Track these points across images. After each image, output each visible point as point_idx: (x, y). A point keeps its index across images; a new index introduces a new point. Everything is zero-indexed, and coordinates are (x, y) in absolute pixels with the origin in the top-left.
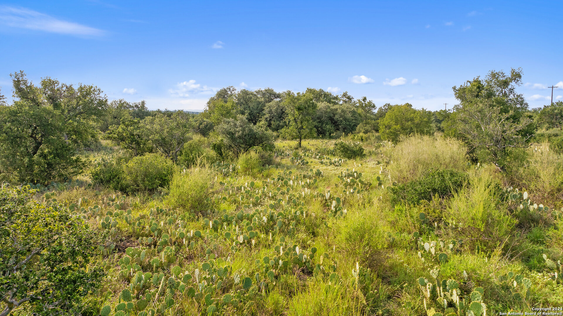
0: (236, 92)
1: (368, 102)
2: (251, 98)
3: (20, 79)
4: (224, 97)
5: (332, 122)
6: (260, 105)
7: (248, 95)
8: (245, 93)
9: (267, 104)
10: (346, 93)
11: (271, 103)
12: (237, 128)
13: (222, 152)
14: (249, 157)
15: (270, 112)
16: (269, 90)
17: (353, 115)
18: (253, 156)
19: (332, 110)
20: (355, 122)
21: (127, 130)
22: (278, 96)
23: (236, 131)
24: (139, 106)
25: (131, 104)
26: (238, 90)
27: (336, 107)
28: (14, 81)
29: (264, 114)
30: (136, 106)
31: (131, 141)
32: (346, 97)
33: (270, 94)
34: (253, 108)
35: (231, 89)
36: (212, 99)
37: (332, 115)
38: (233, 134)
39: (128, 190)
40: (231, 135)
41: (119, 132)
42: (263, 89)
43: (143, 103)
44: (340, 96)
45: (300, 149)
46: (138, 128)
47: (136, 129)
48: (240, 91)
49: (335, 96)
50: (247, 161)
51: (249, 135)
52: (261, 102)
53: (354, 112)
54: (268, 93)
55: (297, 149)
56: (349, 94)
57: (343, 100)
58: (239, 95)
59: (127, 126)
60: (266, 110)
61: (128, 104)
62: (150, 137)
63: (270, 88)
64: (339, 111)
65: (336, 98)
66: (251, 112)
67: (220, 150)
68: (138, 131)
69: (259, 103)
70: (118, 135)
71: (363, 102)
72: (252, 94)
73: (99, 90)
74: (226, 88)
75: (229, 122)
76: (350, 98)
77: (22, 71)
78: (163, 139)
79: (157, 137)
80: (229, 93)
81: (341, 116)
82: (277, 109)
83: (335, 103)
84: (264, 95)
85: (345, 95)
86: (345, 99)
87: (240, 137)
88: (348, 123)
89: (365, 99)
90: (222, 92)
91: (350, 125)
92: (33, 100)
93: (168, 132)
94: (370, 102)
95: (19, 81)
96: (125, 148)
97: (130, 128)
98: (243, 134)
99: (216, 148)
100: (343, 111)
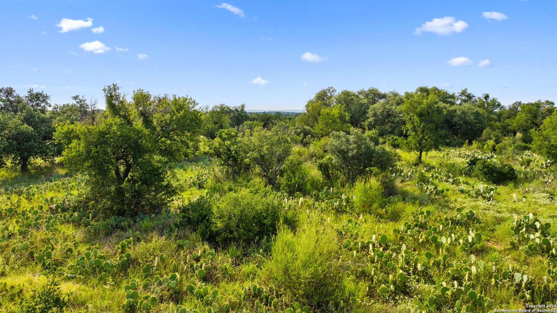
0: (336, 94)
1: (491, 101)
2: (353, 99)
3: (113, 94)
4: (323, 99)
5: (449, 126)
6: (363, 108)
7: (349, 96)
8: (347, 94)
9: (371, 106)
10: (466, 89)
11: (375, 105)
12: (350, 144)
13: (329, 174)
14: (368, 187)
15: (375, 115)
16: (373, 90)
17: (477, 117)
18: (373, 185)
19: (449, 111)
20: (479, 126)
21: (224, 145)
22: (384, 96)
23: (349, 150)
24: (239, 110)
25: (232, 108)
26: (338, 92)
27: (453, 108)
28: (107, 96)
29: (368, 118)
30: (237, 110)
31: (228, 158)
32: (465, 96)
33: (375, 94)
34: (355, 110)
35: (331, 90)
36: (311, 102)
37: (449, 118)
38: (345, 153)
39: (218, 239)
40: (342, 153)
41: (215, 148)
42: (366, 89)
43: (243, 106)
44: (457, 95)
45: (421, 165)
46: (236, 143)
47: (233, 144)
48: (341, 92)
49: (451, 94)
50: (365, 191)
51: (365, 154)
52: (365, 104)
53: (477, 114)
54: (372, 93)
55: (416, 165)
56: (469, 91)
57: (461, 99)
58: (340, 96)
59: (224, 140)
60: (370, 113)
61: (228, 108)
62: (248, 155)
63: (375, 87)
64: (459, 112)
65: (453, 97)
66: (353, 115)
67: (328, 171)
68: (235, 146)
69: (362, 105)
70: (214, 150)
71: (485, 100)
72: (354, 95)
73: (194, 102)
74: (325, 89)
75: (339, 137)
76: (470, 97)
77: (115, 84)
78: (262, 157)
79: (255, 154)
80: (329, 94)
81: (461, 119)
82: (383, 111)
83: (453, 104)
84: (367, 96)
85: (463, 93)
86: (464, 98)
87: (353, 157)
88: (470, 127)
89: (487, 97)
90: (322, 94)
91: (472, 130)
92: (125, 117)
93: (267, 149)
94: (494, 100)
95: (111, 96)
96: (222, 164)
97: (228, 143)
98: (357, 152)
99: (323, 169)
100: (463, 113)
